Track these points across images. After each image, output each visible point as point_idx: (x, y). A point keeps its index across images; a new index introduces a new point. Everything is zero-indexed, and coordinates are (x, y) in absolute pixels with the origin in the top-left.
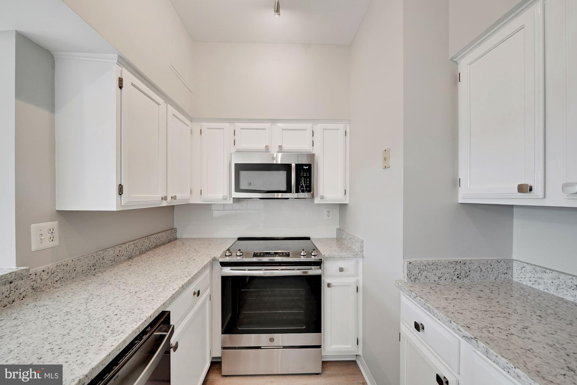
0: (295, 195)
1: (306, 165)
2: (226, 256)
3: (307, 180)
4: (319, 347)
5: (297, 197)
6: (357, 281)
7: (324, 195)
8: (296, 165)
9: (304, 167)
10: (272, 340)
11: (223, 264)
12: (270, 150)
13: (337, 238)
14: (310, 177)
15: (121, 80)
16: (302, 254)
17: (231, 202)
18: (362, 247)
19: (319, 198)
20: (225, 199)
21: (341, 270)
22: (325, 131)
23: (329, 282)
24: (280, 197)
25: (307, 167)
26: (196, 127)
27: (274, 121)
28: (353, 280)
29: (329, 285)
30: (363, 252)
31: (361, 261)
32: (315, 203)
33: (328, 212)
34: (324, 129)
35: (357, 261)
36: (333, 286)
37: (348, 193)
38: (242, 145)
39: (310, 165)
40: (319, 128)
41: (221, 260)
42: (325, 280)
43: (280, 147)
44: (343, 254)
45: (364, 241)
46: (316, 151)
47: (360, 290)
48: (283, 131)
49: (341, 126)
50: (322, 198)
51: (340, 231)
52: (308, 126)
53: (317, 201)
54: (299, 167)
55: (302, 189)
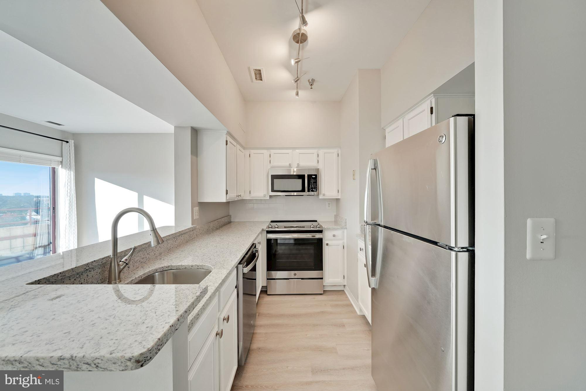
0: (308, 193)
1: (314, 175)
2: (269, 228)
3: (314, 184)
4: (322, 278)
5: (308, 195)
6: (343, 243)
7: (325, 193)
8: (308, 175)
9: (313, 176)
10: (295, 274)
11: (268, 232)
12: (292, 166)
13: (334, 221)
14: (316, 182)
15: (227, 141)
16: (312, 227)
17: (268, 198)
18: (346, 223)
19: (322, 195)
20: (265, 196)
21: (334, 236)
22: (325, 154)
23: (327, 243)
24: (295, 195)
25: (314, 177)
26: (247, 153)
27: (294, 148)
28: (341, 242)
29: (327, 244)
30: (346, 225)
31: (345, 231)
32: (320, 198)
33: (329, 204)
34: (324, 153)
35: (343, 231)
36: (330, 245)
37: (340, 191)
38: (275, 163)
39: (316, 175)
40: (321, 152)
41: (267, 230)
42: (325, 242)
43: (298, 164)
44: (336, 227)
45: (347, 220)
46: (320, 166)
47: (345, 247)
48: (300, 154)
49: (335, 151)
50: (324, 195)
51: (336, 216)
52: (315, 151)
53: (321, 197)
54: (310, 176)
55: (311, 189)
